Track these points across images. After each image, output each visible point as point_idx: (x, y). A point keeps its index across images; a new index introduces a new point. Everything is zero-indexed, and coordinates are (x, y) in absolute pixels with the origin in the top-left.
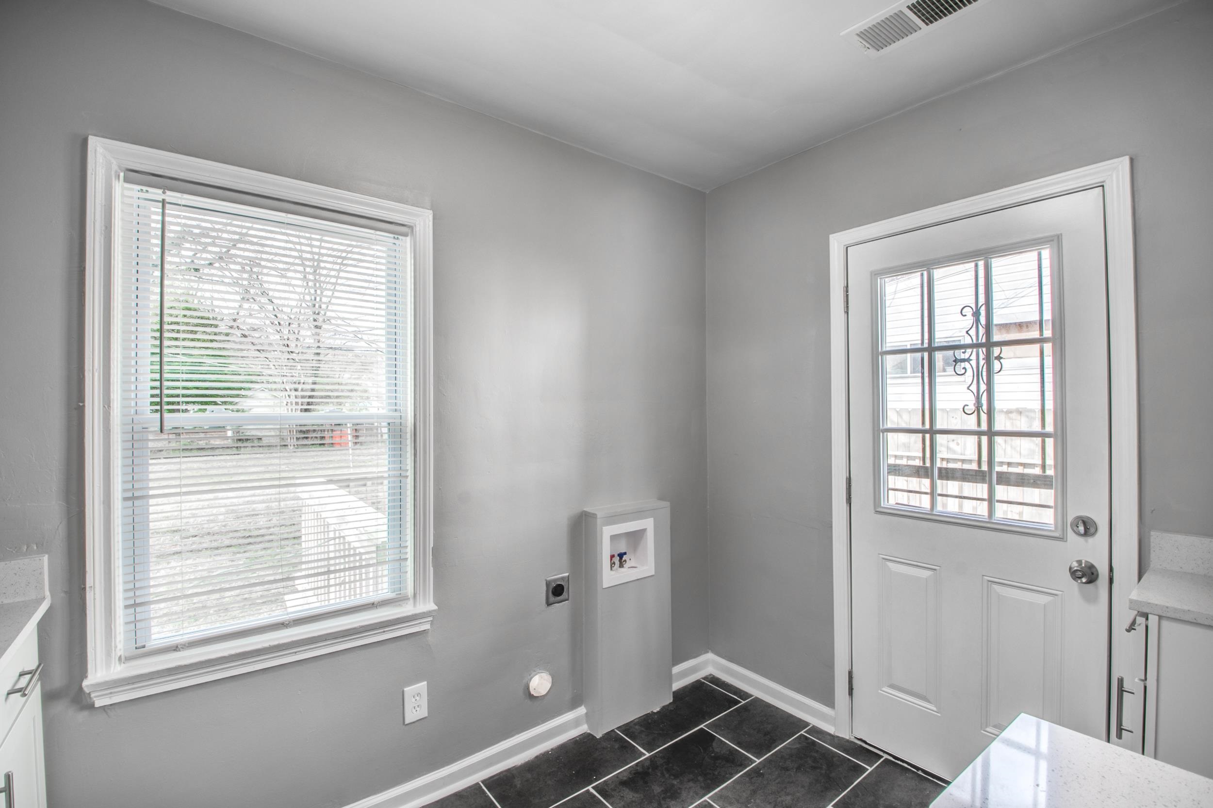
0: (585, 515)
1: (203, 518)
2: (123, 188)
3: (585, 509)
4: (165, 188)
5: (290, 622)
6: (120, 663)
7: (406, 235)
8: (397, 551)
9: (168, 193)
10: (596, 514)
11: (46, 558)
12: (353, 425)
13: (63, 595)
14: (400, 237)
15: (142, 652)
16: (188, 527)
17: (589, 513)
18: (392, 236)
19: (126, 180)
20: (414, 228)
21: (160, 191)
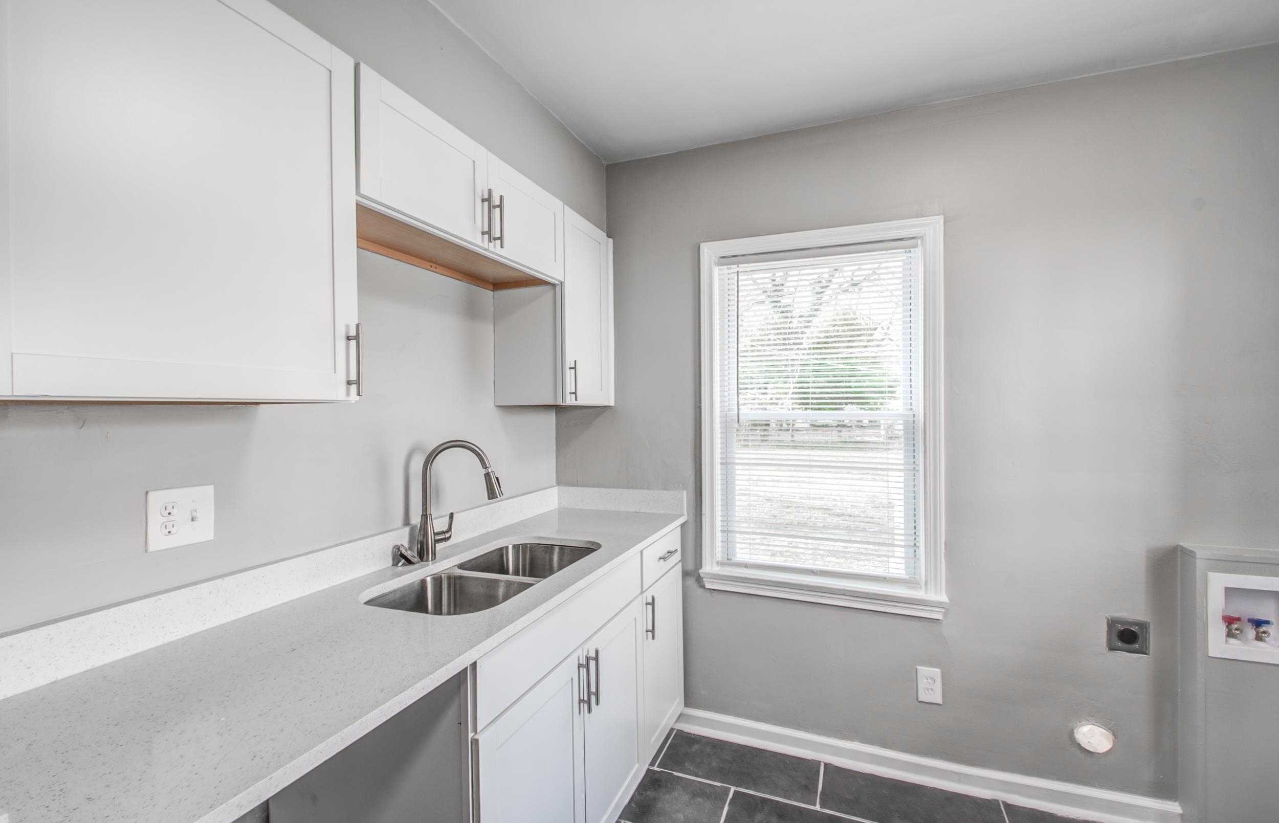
0: (1181, 551)
1: (848, 503)
2: (719, 270)
3: (1181, 544)
4: (738, 263)
5: (817, 571)
6: (718, 565)
7: (916, 246)
8: (912, 538)
9: (740, 266)
10: (1195, 553)
11: (685, 493)
12: (869, 421)
13: (692, 515)
14: (912, 250)
15: (728, 562)
16: (835, 508)
17: (1185, 549)
18: (904, 250)
19: (719, 265)
20: (924, 237)
21: (736, 266)
